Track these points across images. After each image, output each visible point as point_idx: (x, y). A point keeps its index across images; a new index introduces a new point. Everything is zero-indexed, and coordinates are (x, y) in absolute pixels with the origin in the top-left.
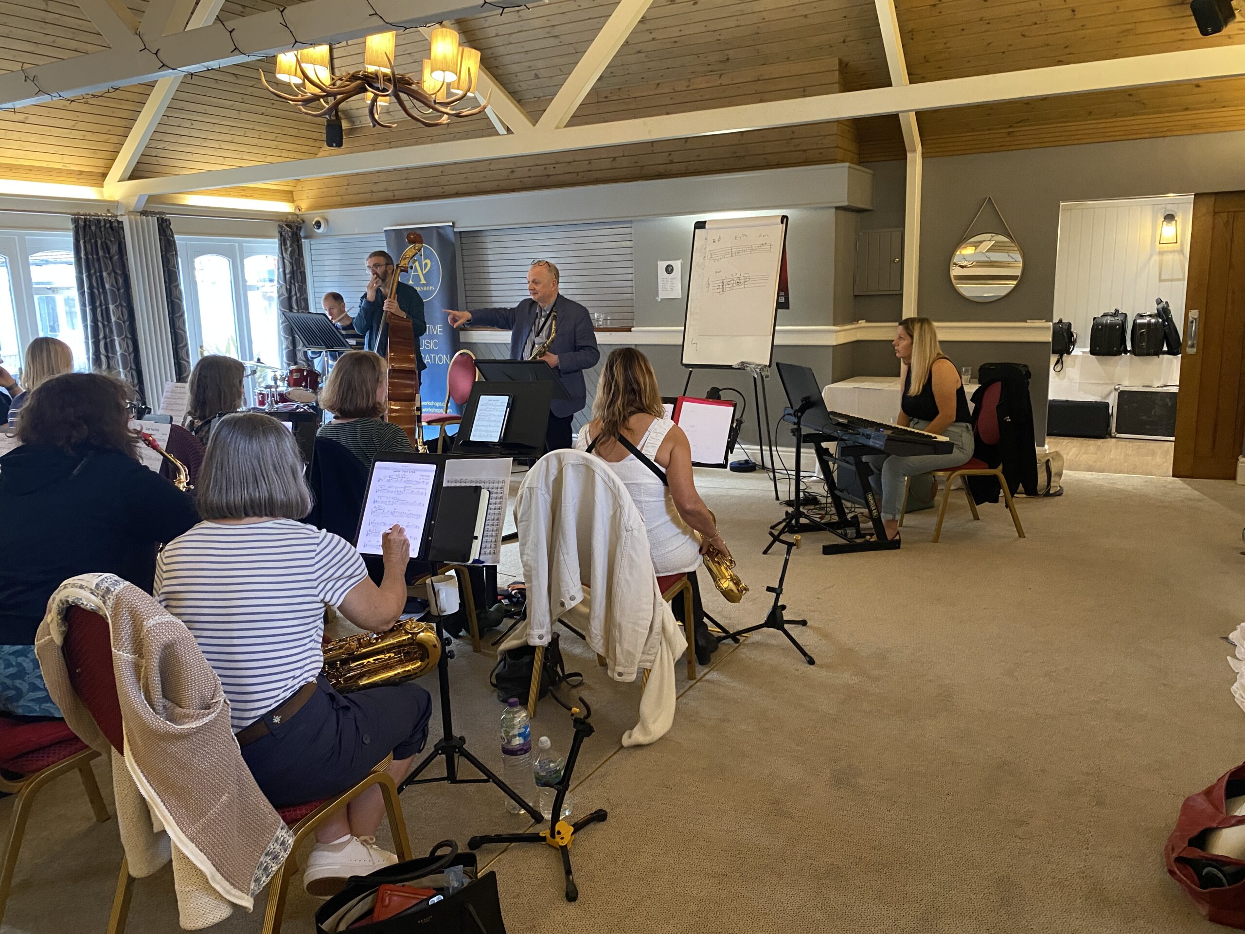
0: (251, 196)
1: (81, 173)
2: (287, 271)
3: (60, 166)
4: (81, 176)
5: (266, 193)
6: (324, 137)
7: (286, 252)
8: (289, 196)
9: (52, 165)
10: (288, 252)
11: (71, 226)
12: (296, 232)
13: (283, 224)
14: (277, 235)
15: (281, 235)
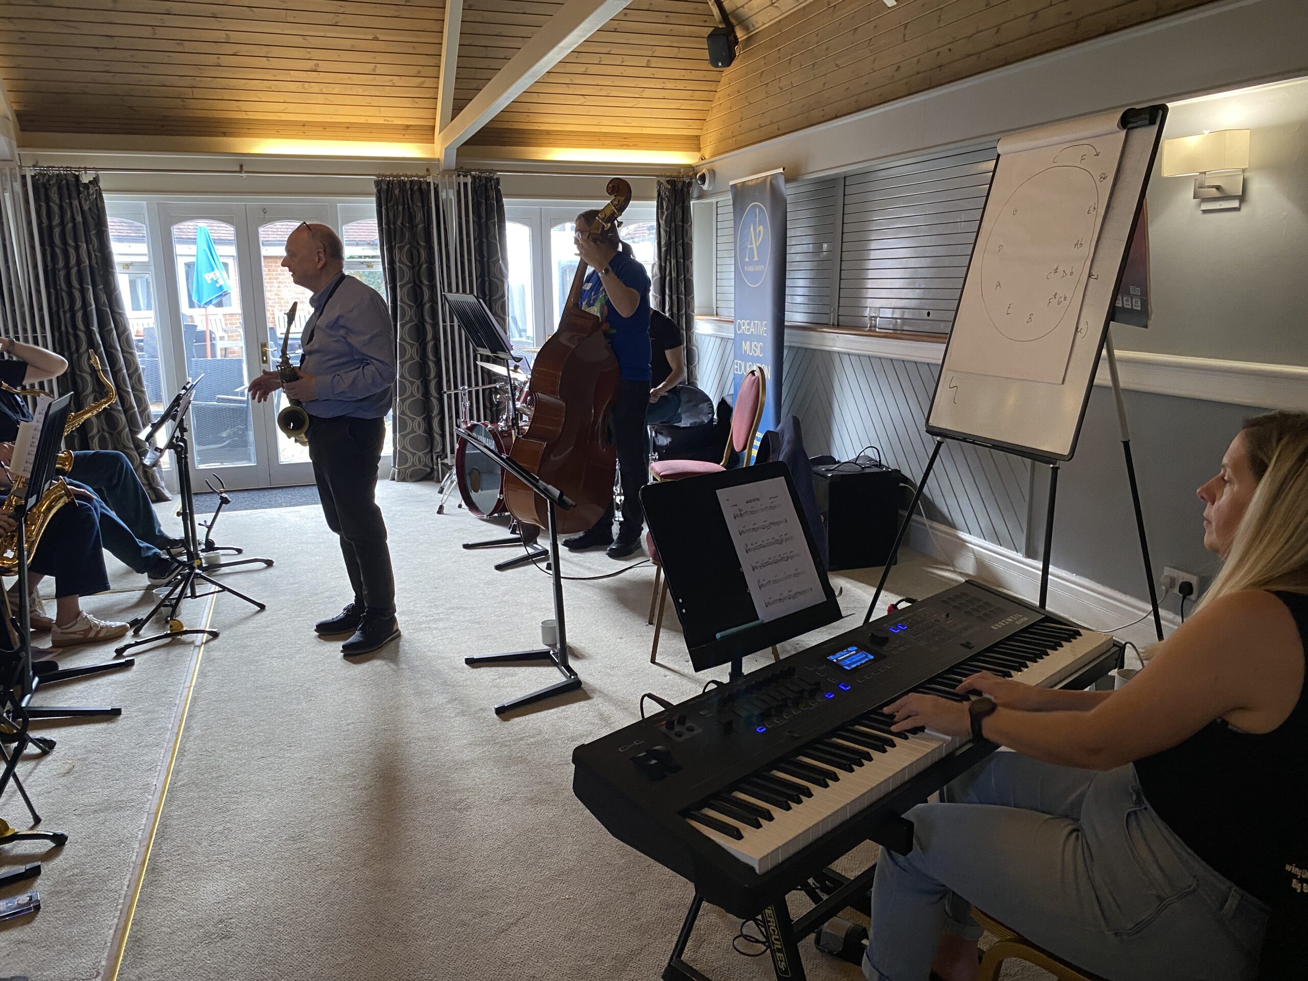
0: (635, 145)
1: (408, 127)
2: (663, 243)
3: (381, 121)
4: (406, 132)
6: (706, 54)
7: (662, 218)
8: (694, 143)
9: (372, 120)
11: (375, 191)
12: (682, 190)
13: (663, 180)
14: (656, 195)
15: (659, 194)
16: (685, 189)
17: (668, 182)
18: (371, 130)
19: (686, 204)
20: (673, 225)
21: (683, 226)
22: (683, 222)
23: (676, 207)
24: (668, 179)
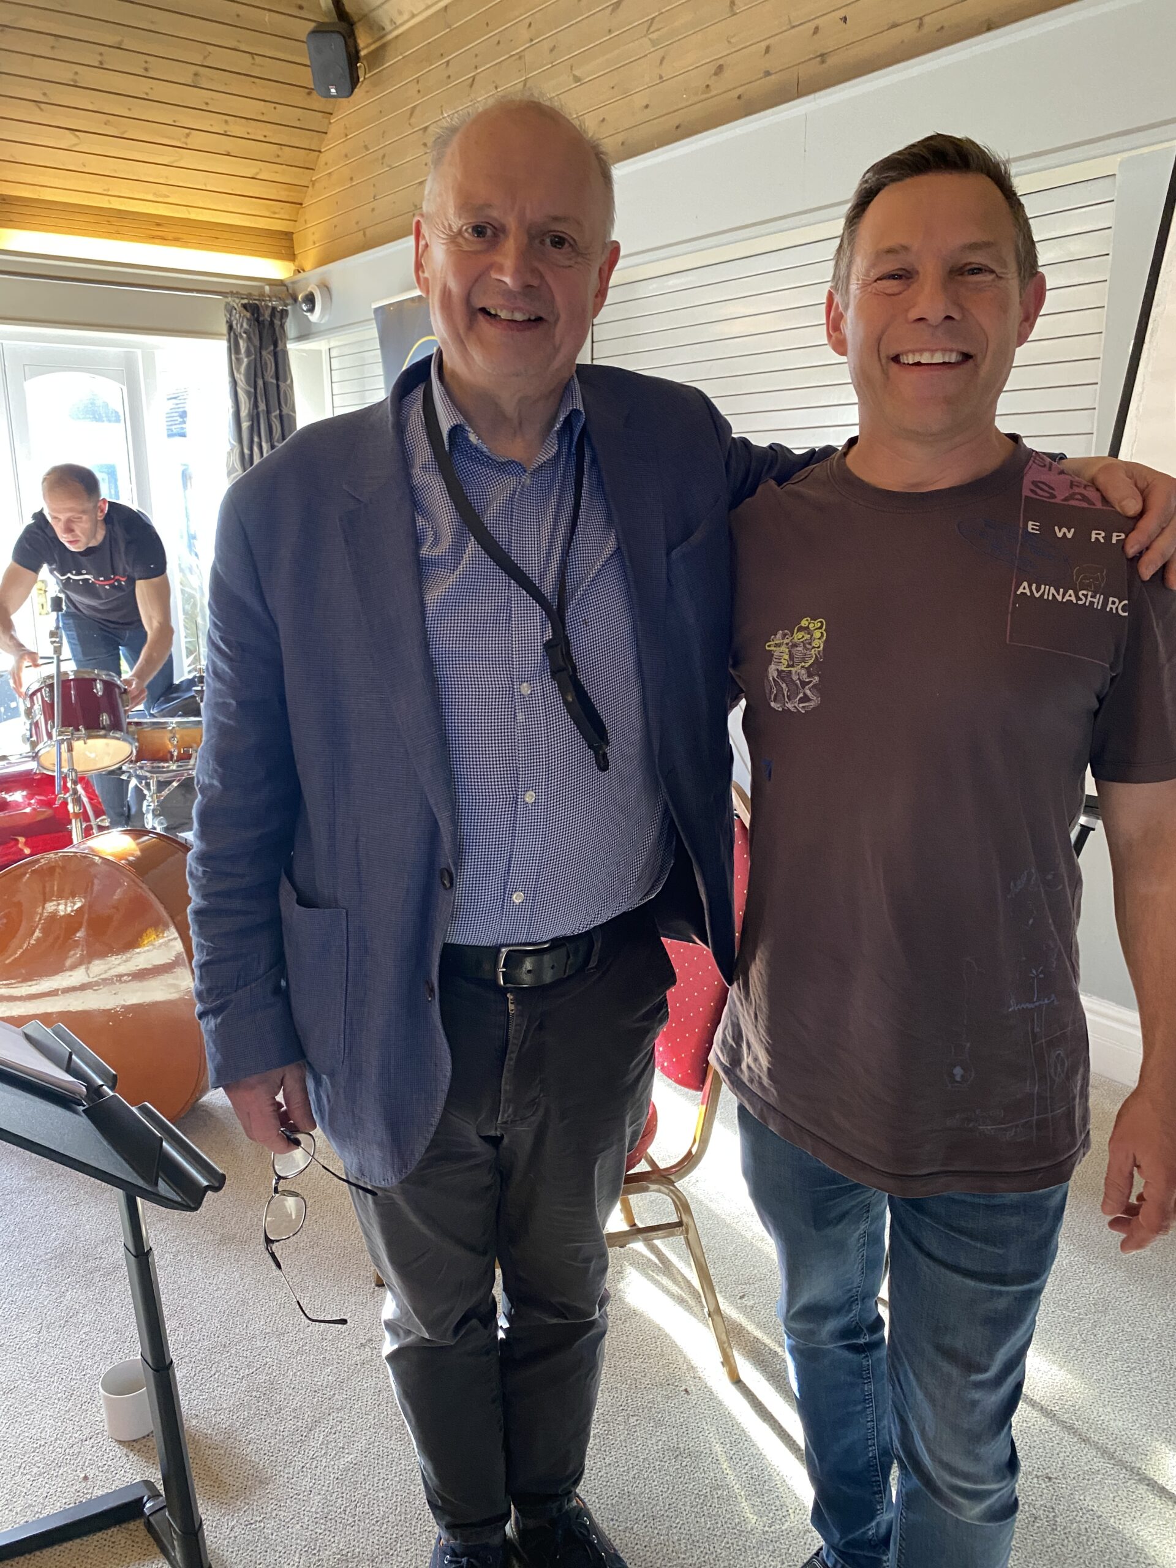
0: (176, 239)
2: (244, 413)
5: (218, 234)
7: (238, 370)
8: (283, 244)
10: (243, 369)
12: (272, 323)
13: (237, 303)
14: (224, 329)
15: (231, 328)
16: (277, 322)
17: (244, 306)
19: (280, 347)
20: (260, 382)
21: (278, 386)
22: (277, 379)
23: (264, 353)
24: (245, 301)
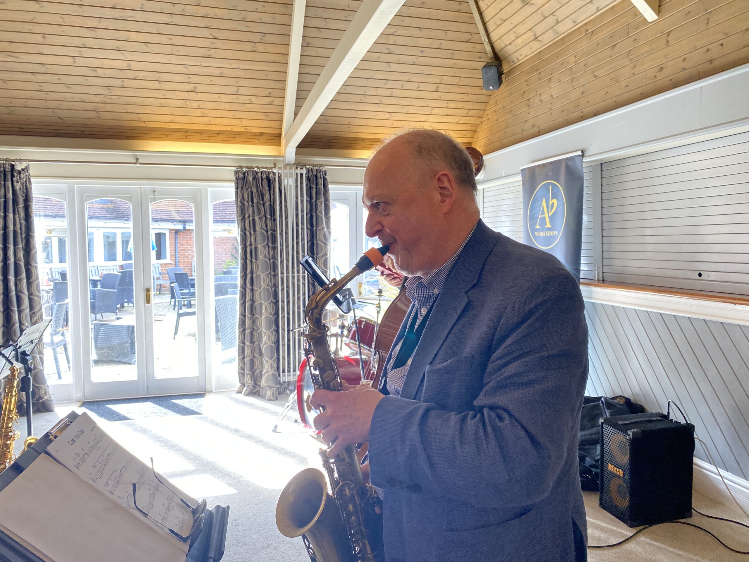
1: (262, 134)
4: (261, 138)
9: (235, 129)
18: (234, 136)
